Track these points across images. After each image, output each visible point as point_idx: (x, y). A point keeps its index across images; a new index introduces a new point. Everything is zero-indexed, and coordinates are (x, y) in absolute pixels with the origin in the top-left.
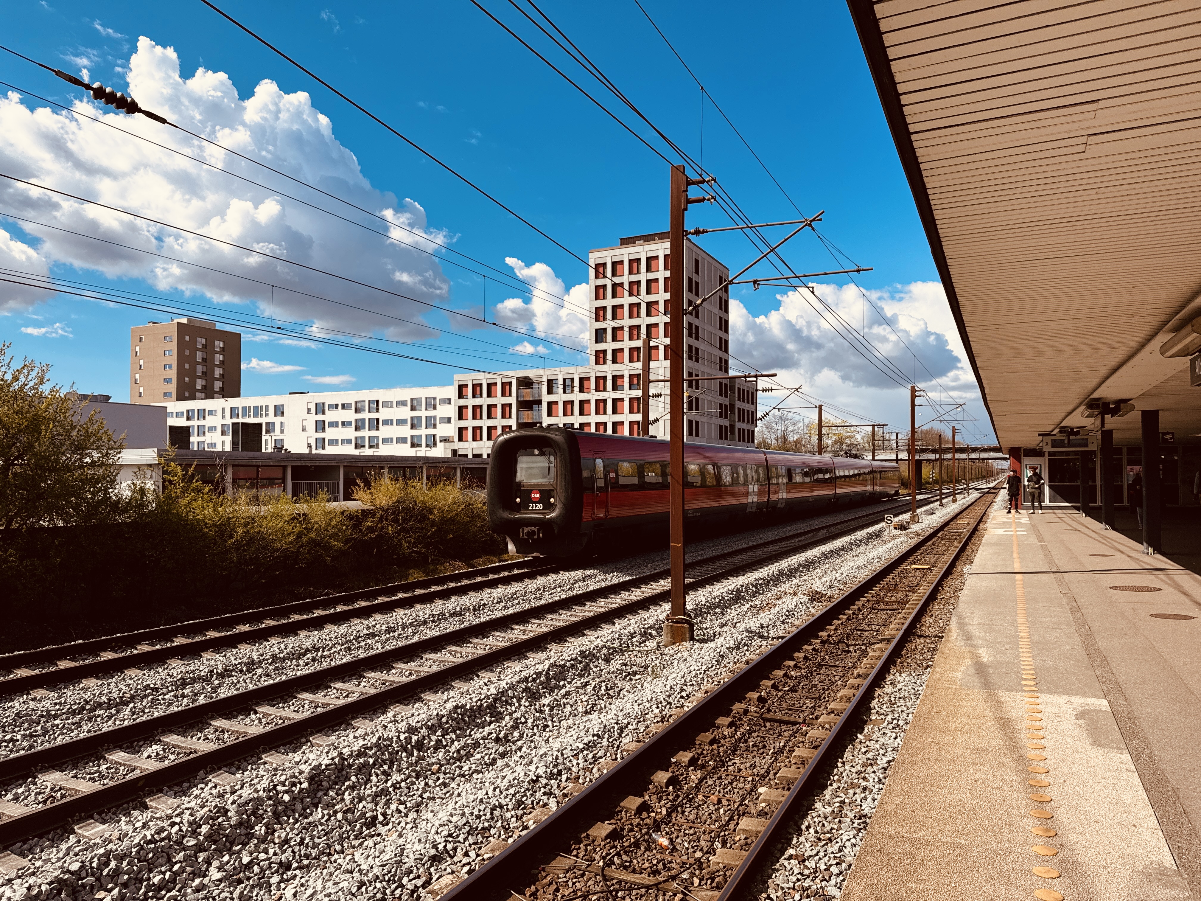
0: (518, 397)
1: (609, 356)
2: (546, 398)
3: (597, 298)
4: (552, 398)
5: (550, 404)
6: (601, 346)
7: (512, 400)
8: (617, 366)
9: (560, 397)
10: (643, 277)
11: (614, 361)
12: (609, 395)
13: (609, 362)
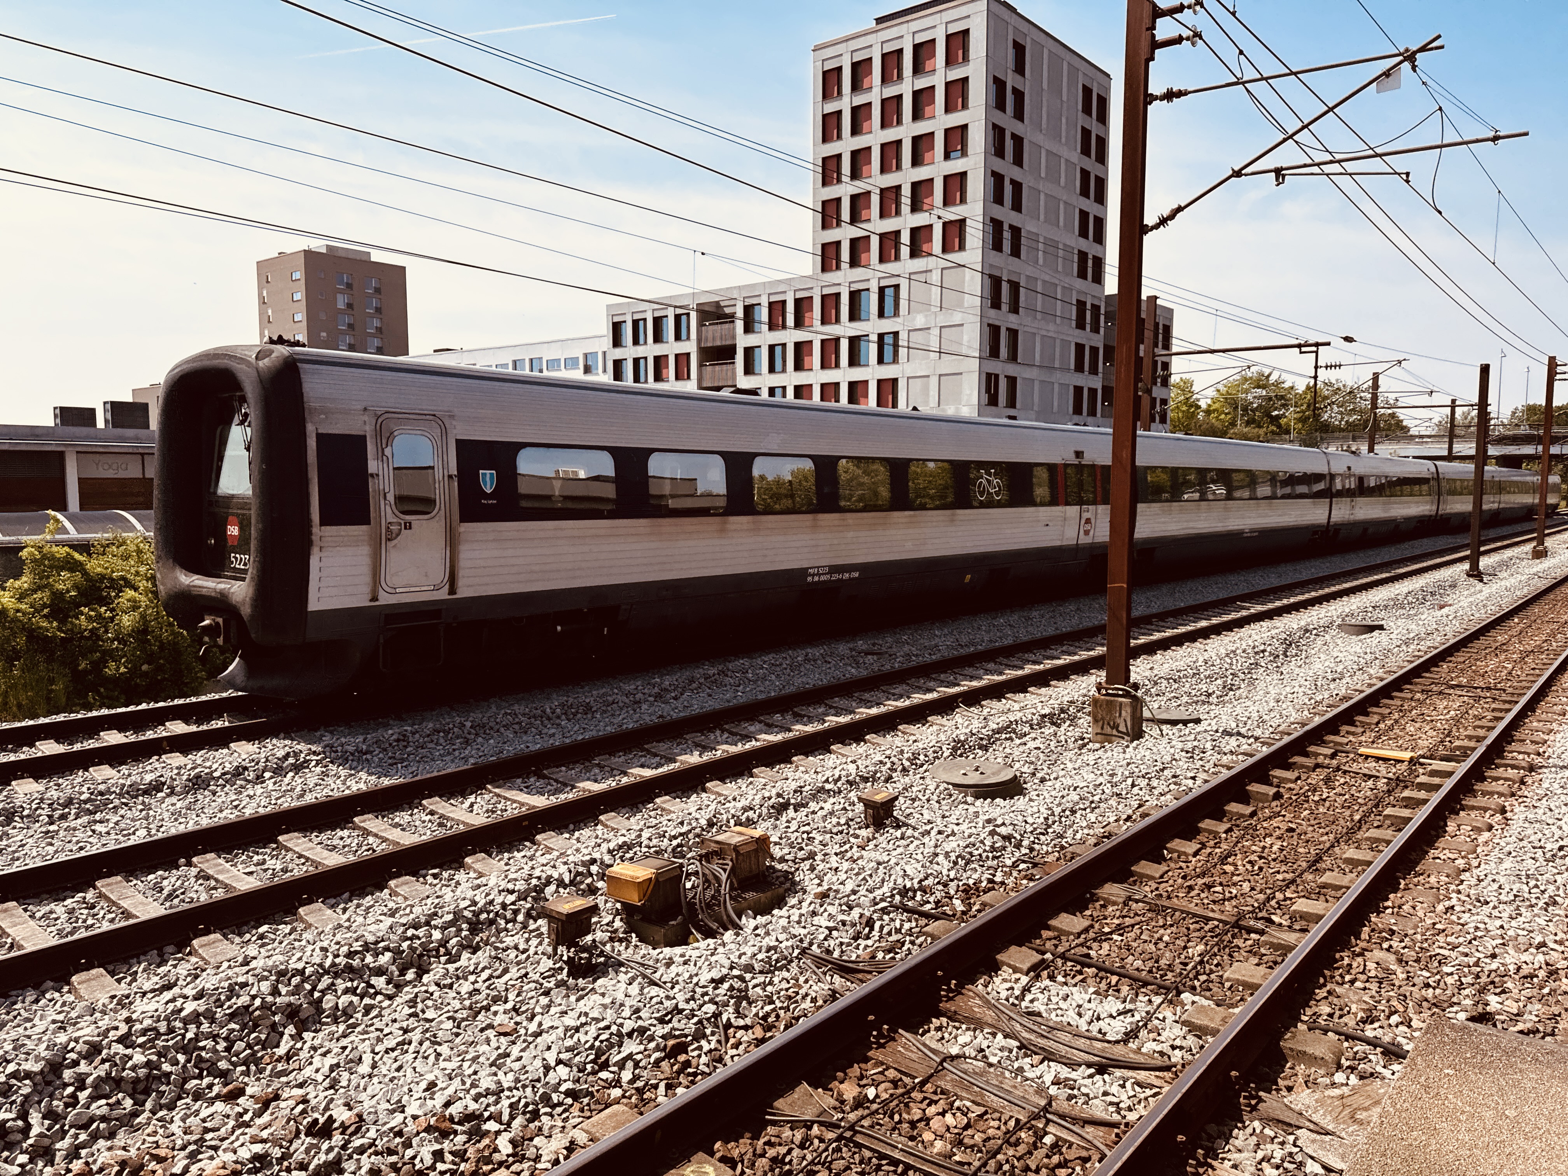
0: (699, 340)
1: (845, 255)
2: (743, 341)
3: (825, 139)
4: (751, 340)
5: (749, 352)
6: (832, 235)
7: (690, 347)
8: (859, 273)
9: (764, 338)
10: (906, 88)
11: (854, 262)
12: (845, 329)
13: (845, 266)
